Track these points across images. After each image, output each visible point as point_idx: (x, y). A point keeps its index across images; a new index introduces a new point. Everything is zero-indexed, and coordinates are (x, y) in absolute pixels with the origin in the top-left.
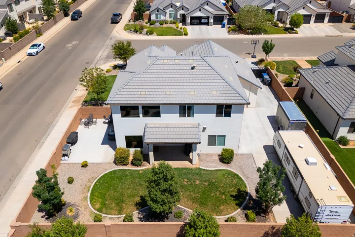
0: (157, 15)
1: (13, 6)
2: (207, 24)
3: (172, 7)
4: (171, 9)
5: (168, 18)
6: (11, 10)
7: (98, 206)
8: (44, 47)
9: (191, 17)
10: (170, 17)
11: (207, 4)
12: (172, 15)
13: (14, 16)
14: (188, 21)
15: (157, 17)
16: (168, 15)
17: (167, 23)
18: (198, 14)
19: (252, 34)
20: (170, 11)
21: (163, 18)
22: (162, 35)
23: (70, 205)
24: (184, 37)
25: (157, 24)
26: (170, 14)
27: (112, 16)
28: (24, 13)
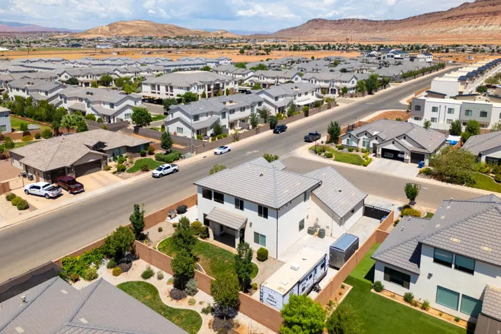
0: (348, 140)
1: (227, 114)
2: (402, 160)
3: (366, 134)
4: (365, 137)
5: (360, 146)
6: (224, 117)
7: (161, 247)
8: (229, 150)
9: (382, 149)
10: (364, 145)
11: (405, 138)
12: (366, 144)
13: (224, 122)
14: (379, 152)
15: (348, 142)
16: (361, 142)
17: (357, 151)
18: (391, 147)
19: (448, 181)
20: (364, 139)
21: (354, 144)
22: (339, 161)
23: (149, 240)
24: (361, 168)
25: (346, 150)
26: (364, 142)
27: (308, 134)
28: (236, 121)
